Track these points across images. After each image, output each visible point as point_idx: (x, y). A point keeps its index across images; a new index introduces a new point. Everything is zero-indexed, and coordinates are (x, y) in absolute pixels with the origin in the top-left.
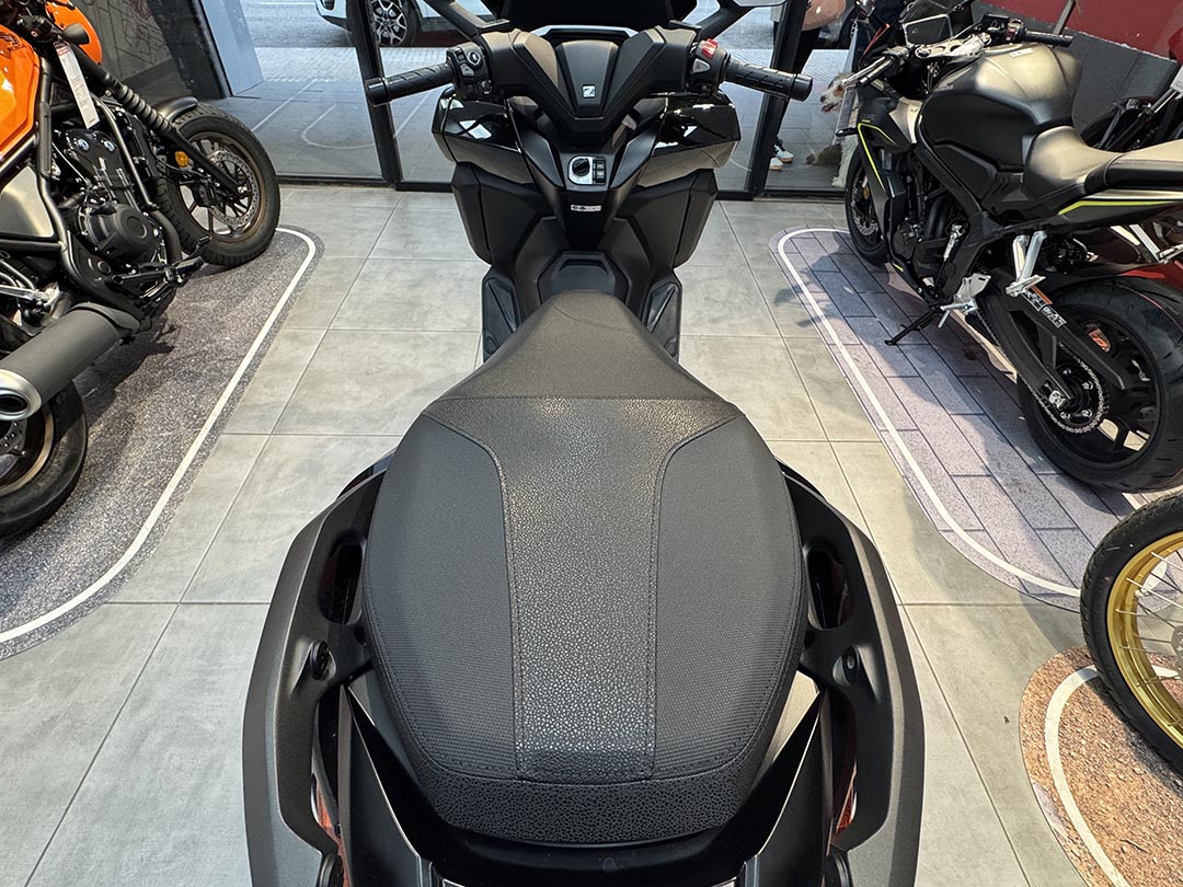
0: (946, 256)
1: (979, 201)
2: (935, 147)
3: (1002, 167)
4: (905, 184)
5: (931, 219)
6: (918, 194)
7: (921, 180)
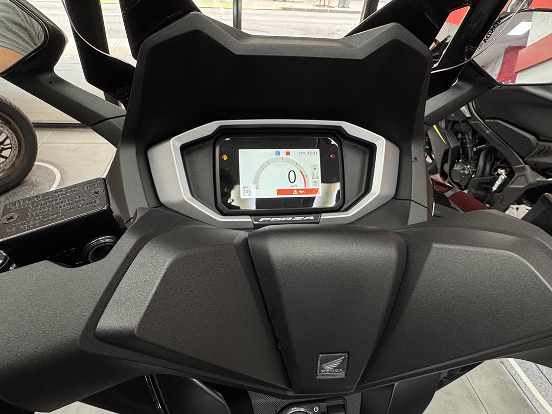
0: (494, 188)
1: (523, 158)
2: (487, 121)
3: (542, 138)
4: (458, 139)
5: (481, 163)
6: (468, 146)
7: (470, 138)
